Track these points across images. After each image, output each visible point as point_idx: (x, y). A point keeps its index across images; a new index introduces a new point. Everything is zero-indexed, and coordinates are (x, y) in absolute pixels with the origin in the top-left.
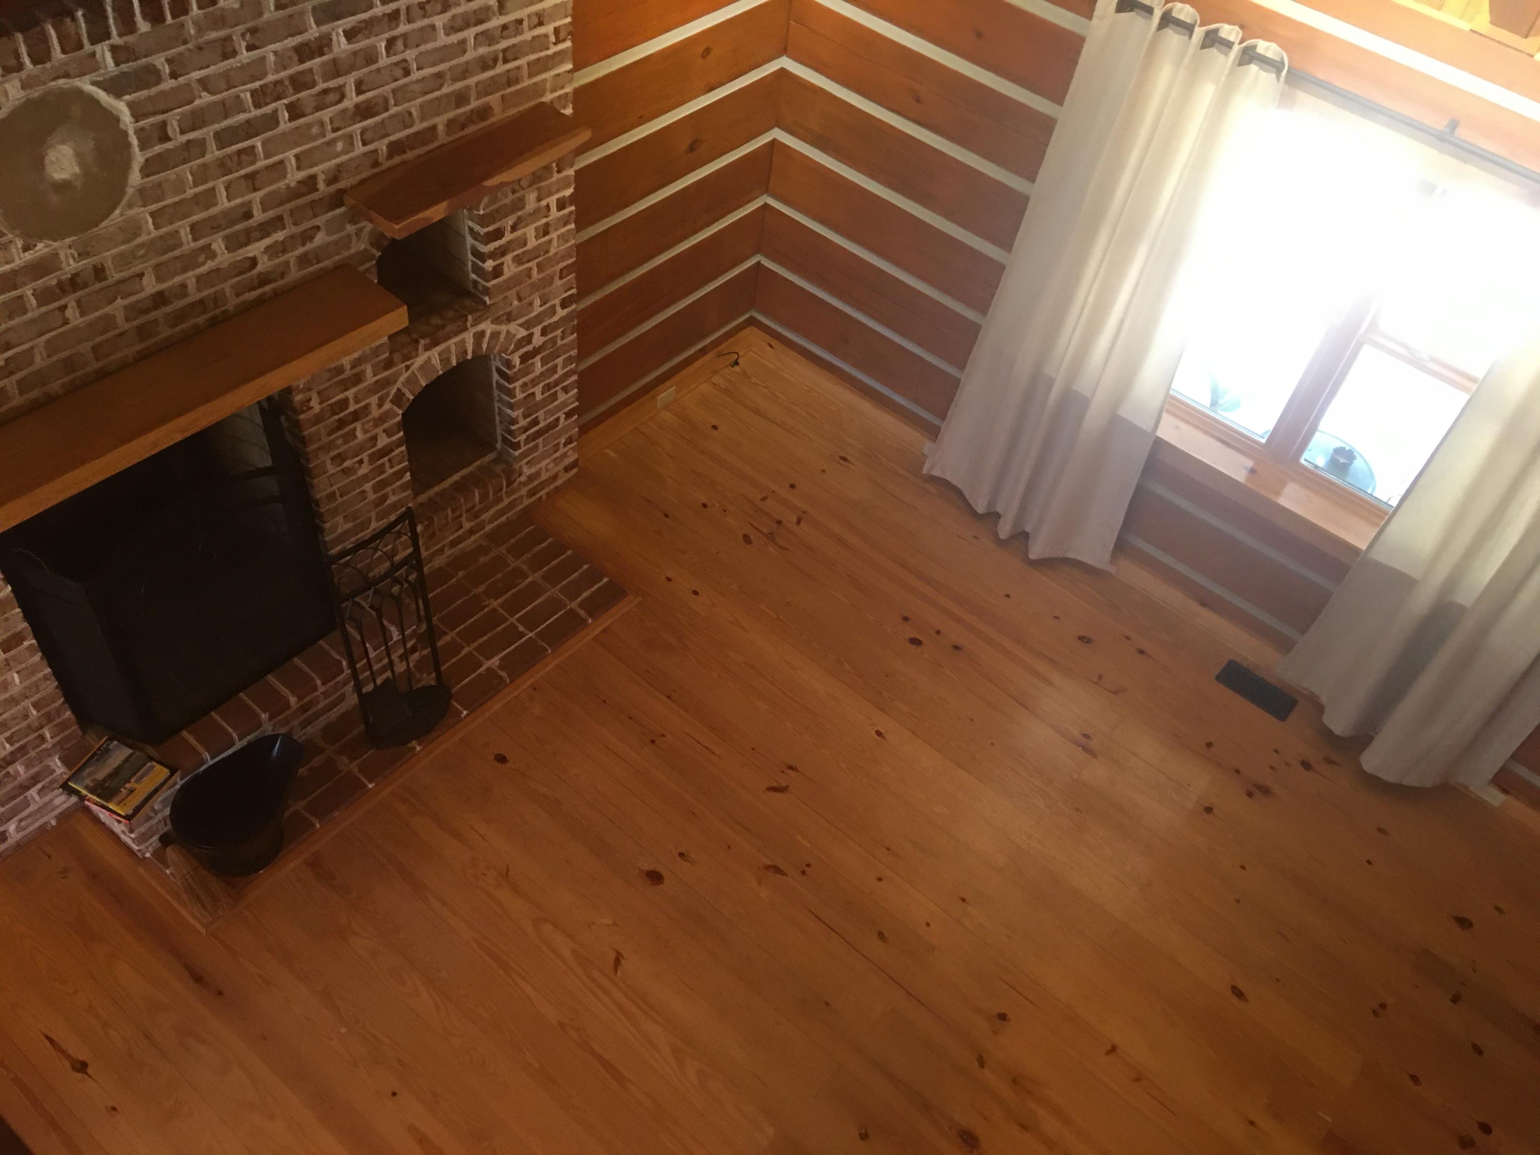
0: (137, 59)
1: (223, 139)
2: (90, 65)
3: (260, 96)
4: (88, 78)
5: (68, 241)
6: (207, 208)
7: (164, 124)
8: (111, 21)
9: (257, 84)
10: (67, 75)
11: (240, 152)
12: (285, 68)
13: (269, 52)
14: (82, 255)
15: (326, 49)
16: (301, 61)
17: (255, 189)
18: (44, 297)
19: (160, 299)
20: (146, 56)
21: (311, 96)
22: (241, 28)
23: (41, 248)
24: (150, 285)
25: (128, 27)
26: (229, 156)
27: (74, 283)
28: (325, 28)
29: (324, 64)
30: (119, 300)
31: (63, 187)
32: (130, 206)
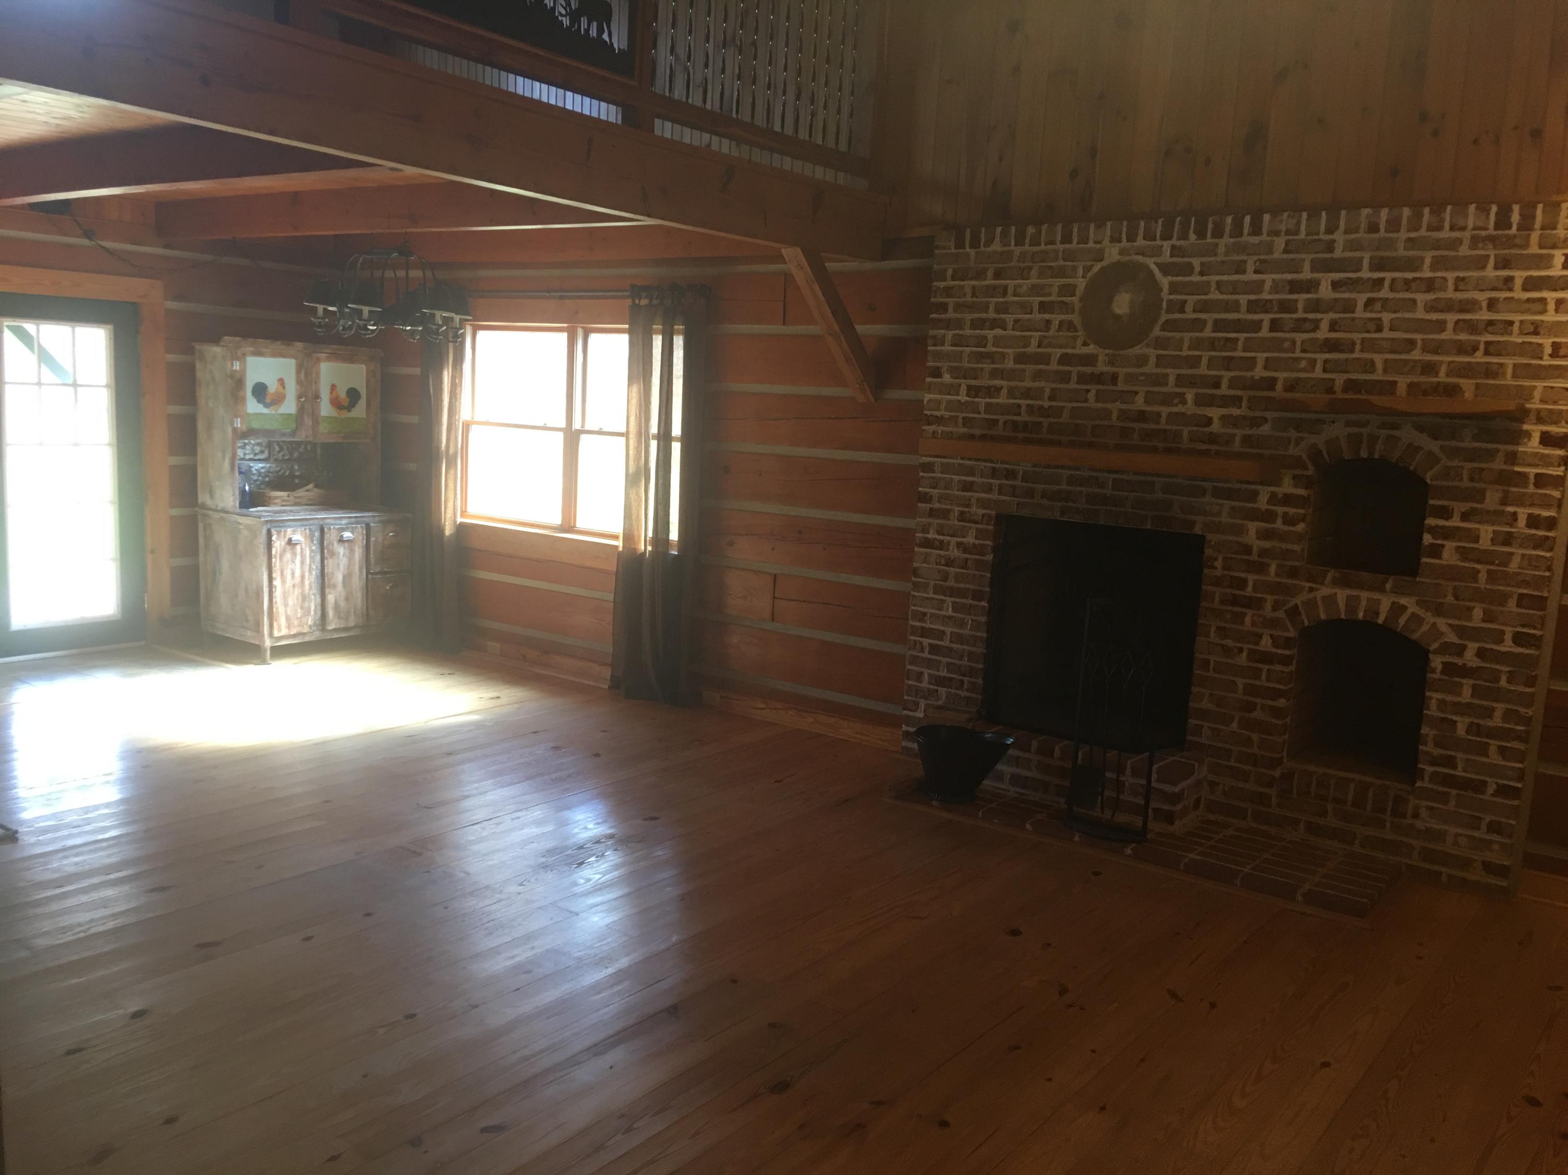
0: (1183, 257)
1: (1219, 326)
2: (1158, 251)
3: (1253, 306)
4: (1153, 259)
5: (1107, 351)
6: (1192, 367)
7: (1185, 302)
8: (1176, 230)
9: (1253, 297)
10: (1143, 254)
11: (1227, 339)
12: (1277, 293)
13: (1269, 278)
14: (1111, 363)
15: (1313, 290)
16: (1291, 292)
17: (1228, 369)
18: (1082, 379)
19: (1142, 416)
20: (1190, 257)
21: (1291, 318)
22: (1255, 258)
23: (1091, 349)
24: (1139, 403)
25: (1184, 236)
26: (1219, 339)
27: (1098, 379)
28: (1315, 275)
29: (1307, 300)
30: (1118, 403)
31: (1117, 318)
32: (1147, 346)
